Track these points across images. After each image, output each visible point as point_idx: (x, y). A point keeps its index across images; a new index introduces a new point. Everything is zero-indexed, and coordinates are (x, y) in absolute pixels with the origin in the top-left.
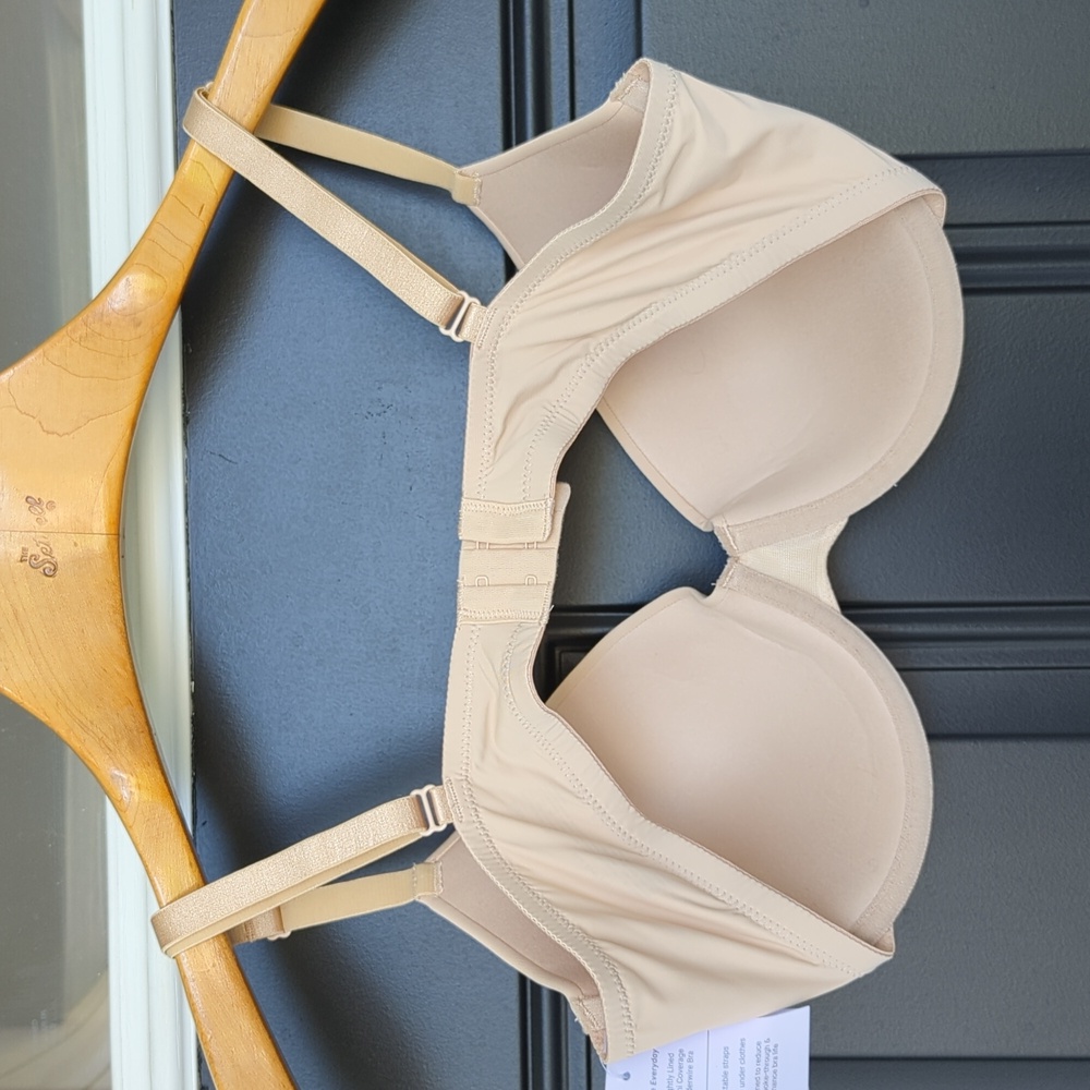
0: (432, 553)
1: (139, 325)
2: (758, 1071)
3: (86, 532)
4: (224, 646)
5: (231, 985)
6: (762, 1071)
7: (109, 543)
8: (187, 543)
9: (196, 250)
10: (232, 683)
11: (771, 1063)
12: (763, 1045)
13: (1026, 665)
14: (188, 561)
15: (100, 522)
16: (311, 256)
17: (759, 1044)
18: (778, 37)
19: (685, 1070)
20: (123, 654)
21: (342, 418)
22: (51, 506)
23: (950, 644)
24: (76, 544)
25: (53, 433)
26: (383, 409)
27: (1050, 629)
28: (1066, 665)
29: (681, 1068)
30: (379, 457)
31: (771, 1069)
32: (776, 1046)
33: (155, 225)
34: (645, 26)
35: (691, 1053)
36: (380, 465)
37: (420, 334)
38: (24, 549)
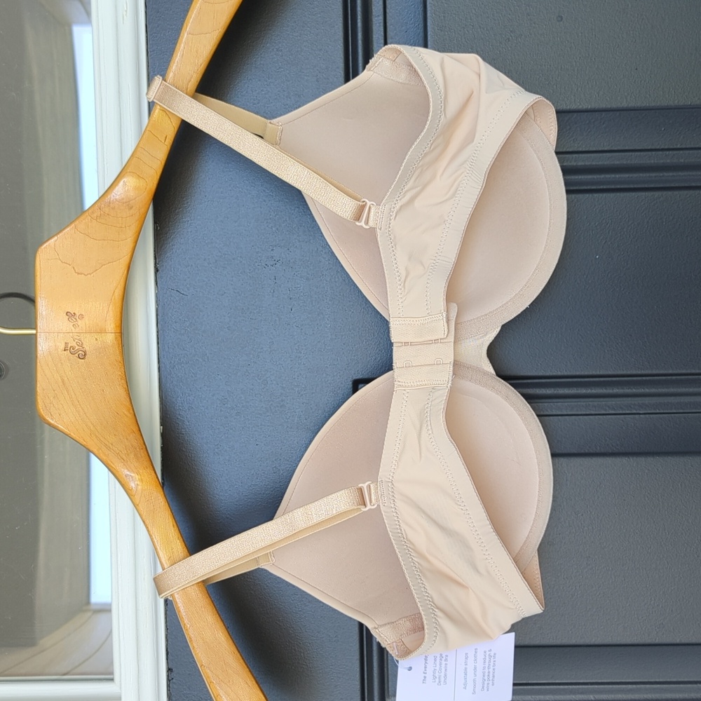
0: (304, 348)
1: (131, 208)
2: (484, 668)
3: (102, 331)
4: (180, 405)
5: (200, 595)
6: (487, 668)
7: (116, 338)
8: (158, 343)
9: (163, 163)
10: (185, 427)
11: (492, 664)
12: (488, 653)
13: (658, 411)
14: (158, 354)
15: (111, 325)
16: (230, 171)
17: (485, 652)
18: (509, 39)
19: (443, 666)
20: (128, 404)
21: (250, 268)
22: (81, 316)
23: (613, 399)
24: (96, 339)
25: (81, 274)
26: (274, 262)
27: (672, 390)
28: (681, 411)
29: (440, 664)
30: (272, 291)
31: (492, 668)
32: (495, 654)
33: (139, 149)
34: (429, 33)
35: (447, 656)
36: (273, 296)
37: (296, 217)
38: (66, 343)
